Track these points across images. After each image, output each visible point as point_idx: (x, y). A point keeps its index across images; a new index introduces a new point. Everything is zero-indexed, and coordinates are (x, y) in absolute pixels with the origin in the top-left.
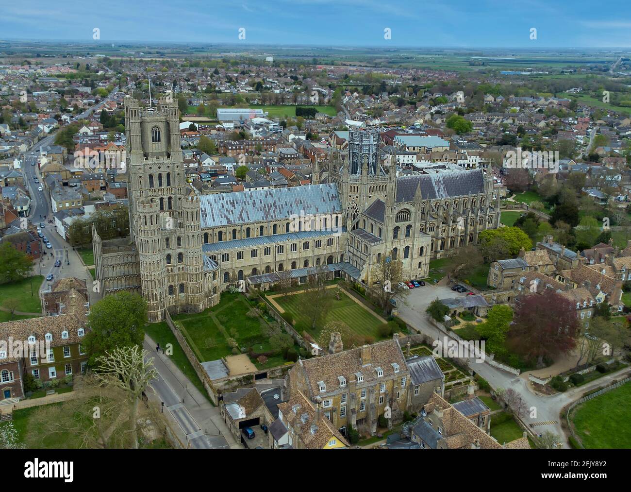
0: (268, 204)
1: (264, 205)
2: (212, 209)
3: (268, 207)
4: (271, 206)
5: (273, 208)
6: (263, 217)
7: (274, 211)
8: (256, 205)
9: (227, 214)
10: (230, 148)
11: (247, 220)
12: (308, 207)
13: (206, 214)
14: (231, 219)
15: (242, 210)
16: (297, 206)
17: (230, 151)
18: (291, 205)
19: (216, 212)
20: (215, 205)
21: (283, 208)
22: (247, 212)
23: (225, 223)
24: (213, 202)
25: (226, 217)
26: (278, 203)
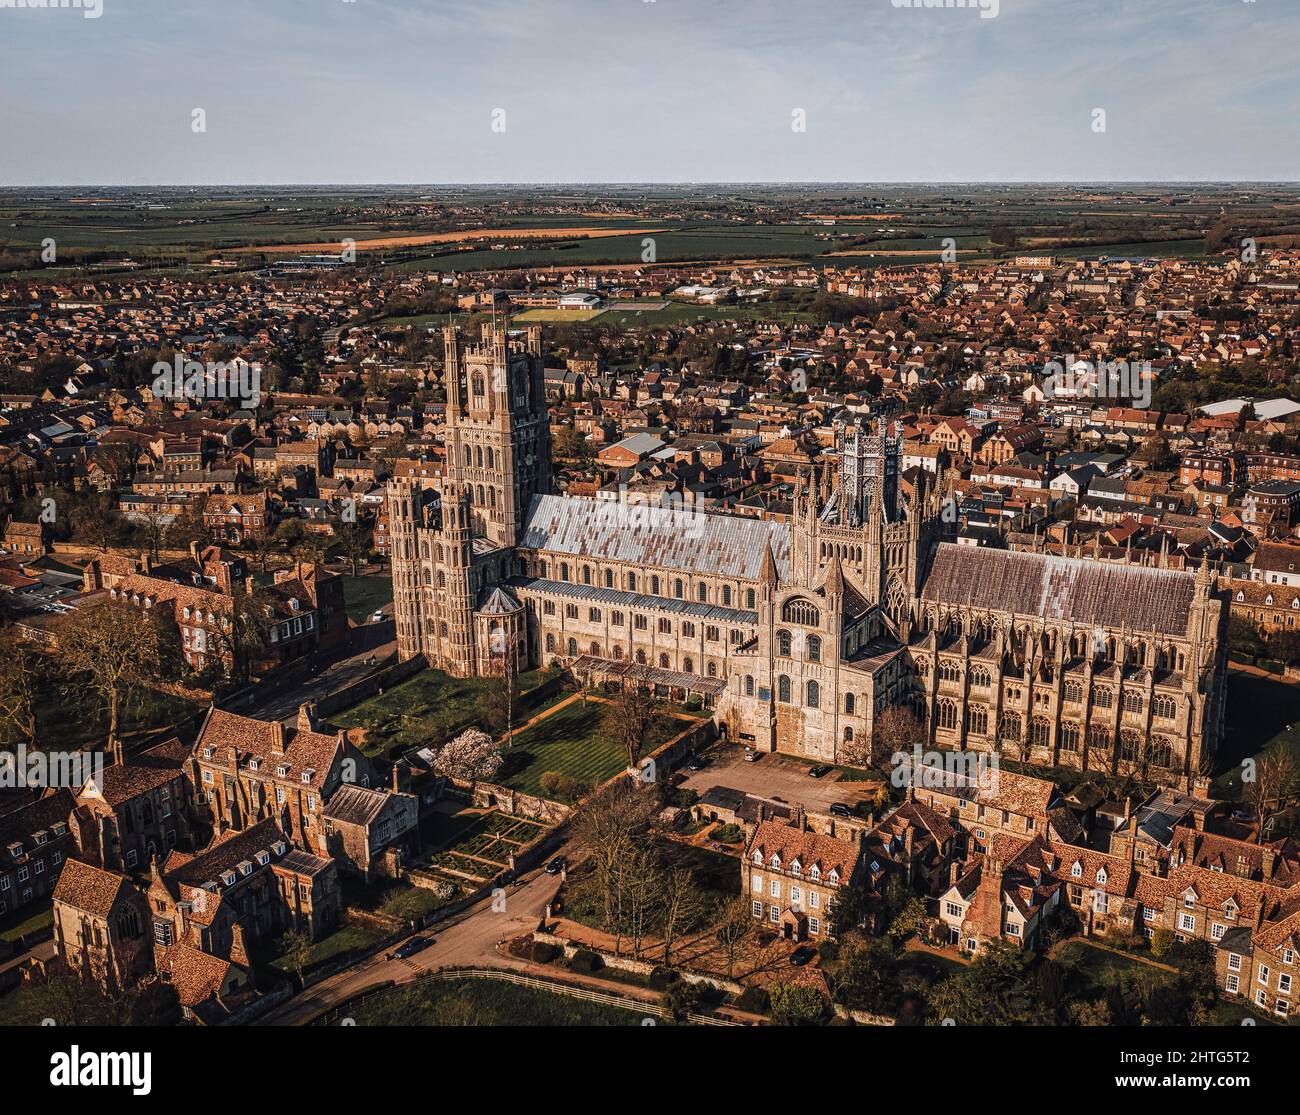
0: (659, 537)
1: (654, 537)
2: (569, 522)
3: (658, 541)
4: (664, 541)
5: (665, 546)
6: (639, 558)
7: (664, 552)
8: (640, 535)
9: (587, 536)
10: (1188, 462)
11: (611, 556)
12: (728, 560)
13: (556, 529)
14: (589, 547)
15: (613, 536)
16: (709, 553)
17: (1187, 470)
18: (699, 547)
19: (573, 529)
20: (576, 517)
21: (682, 549)
22: (619, 541)
23: (576, 550)
24: (575, 512)
25: (583, 541)
26: (678, 539)
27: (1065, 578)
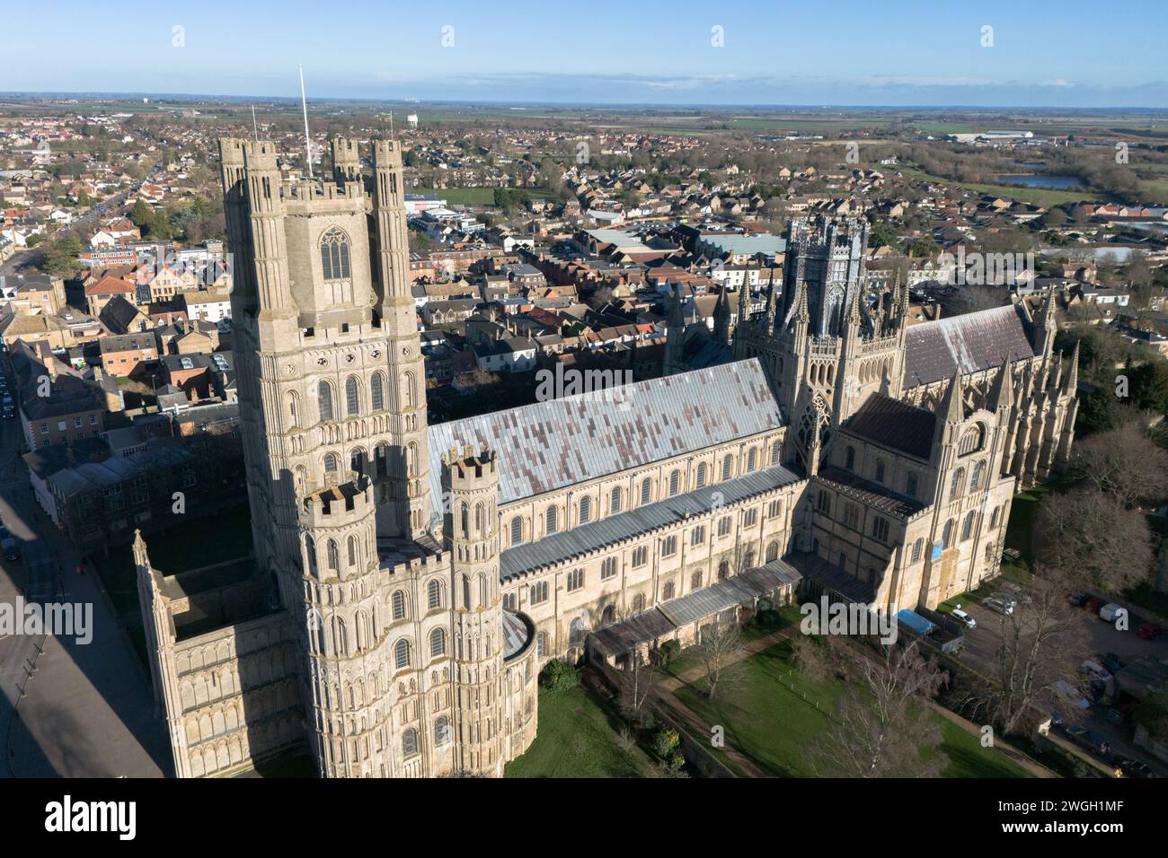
0: (624, 427)
1: (617, 428)
3: (626, 432)
4: (633, 432)
5: (637, 436)
6: (617, 463)
7: (641, 443)
8: (598, 432)
9: (529, 465)
11: (580, 477)
12: (714, 424)
14: (543, 478)
15: (565, 449)
16: (691, 423)
18: (676, 421)
20: (496, 444)
21: (659, 432)
22: (578, 454)
23: (527, 489)
24: (490, 436)
25: (528, 473)
26: (646, 421)
27: (957, 336)
